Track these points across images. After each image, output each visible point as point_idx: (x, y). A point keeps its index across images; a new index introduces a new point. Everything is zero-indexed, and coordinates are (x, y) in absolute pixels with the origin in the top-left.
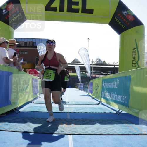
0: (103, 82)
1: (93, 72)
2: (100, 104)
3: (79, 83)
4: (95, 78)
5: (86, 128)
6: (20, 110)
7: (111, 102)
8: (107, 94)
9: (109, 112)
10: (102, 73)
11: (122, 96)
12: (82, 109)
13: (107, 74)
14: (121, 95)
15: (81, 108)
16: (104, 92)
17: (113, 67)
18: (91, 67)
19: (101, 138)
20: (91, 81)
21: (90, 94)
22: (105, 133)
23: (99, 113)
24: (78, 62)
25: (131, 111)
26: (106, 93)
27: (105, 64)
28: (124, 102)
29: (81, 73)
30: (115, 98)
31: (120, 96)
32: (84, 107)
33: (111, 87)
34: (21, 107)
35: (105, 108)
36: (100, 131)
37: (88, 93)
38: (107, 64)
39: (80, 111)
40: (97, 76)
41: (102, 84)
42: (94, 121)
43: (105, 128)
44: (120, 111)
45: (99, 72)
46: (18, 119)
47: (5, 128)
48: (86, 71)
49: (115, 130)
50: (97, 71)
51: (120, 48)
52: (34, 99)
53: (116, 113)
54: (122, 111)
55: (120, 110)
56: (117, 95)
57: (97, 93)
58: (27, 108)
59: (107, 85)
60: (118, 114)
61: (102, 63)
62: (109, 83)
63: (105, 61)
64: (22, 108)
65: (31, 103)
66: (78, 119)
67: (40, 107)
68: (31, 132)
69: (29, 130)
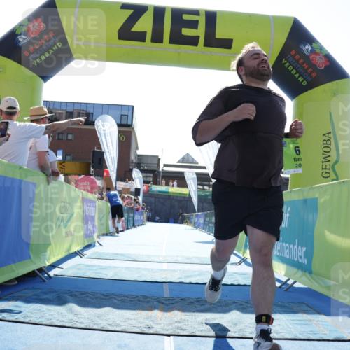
2: (243, 264)
3: (194, 211)
6: (52, 273)
11: (296, 247)
12: (199, 275)
14: (294, 245)
15: (197, 273)
19: (244, 346)
22: (252, 333)
23: (239, 285)
24: (193, 161)
25: (316, 284)
28: (300, 261)
29: (198, 188)
30: (279, 251)
31: (291, 246)
34: (54, 266)
36: (241, 330)
39: (194, 280)
42: (227, 305)
43: (252, 321)
44: (290, 282)
46: (45, 293)
52: (86, 248)
53: (280, 287)
54: (295, 282)
55: (289, 279)
56: (284, 244)
58: (69, 269)
60: (286, 288)
64: (56, 269)
65: (78, 257)
66: (189, 299)
67: (99, 266)
68: (75, 326)
69: (71, 321)
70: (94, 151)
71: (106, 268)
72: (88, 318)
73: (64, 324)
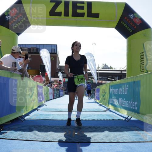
0: (111, 88)
1: (99, 78)
2: (108, 111)
4: (102, 84)
5: (94, 135)
6: (26, 118)
7: (119, 109)
8: (115, 100)
9: (117, 119)
10: (109, 79)
11: (131, 102)
12: (90, 116)
13: (114, 79)
14: (131, 101)
15: (88, 115)
16: (112, 98)
17: (120, 72)
18: (97, 73)
19: (111, 146)
20: (98, 87)
21: (97, 101)
22: (114, 140)
23: (107, 120)
26: (113, 99)
27: (112, 70)
28: (134, 108)
30: (124, 104)
31: (129, 102)
32: (91, 114)
33: (119, 93)
34: (26, 115)
35: (113, 115)
36: (109, 139)
37: (95, 100)
38: (114, 69)
39: (87, 119)
40: (103, 82)
41: (110, 90)
42: (102, 128)
43: (114, 135)
44: (129, 118)
45: (105, 78)
46: (23, 127)
47: (10, 137)
48: (92, 77)
49: (125, 138)
50: (104, 78)
51: (127, 53)
52: (39, 107)
53: (125, 120)
54: (131, 117)
55: (129, 116)
56: (126, 101)
57: (105, 99)
58: (33, 116)
59: (116, 91)
60: (127, 121)
61: (108, 69)
62: (118, 89)
63: (112, 67)
64: (28, 116)
65: (36, 111)
66: (86, 127)
67: (45, 114)
68: (37, 140)
69: (35, 138)
70: (41, 65)
71: (49, 115)
72: (43, 137)
73: (33, 140)
